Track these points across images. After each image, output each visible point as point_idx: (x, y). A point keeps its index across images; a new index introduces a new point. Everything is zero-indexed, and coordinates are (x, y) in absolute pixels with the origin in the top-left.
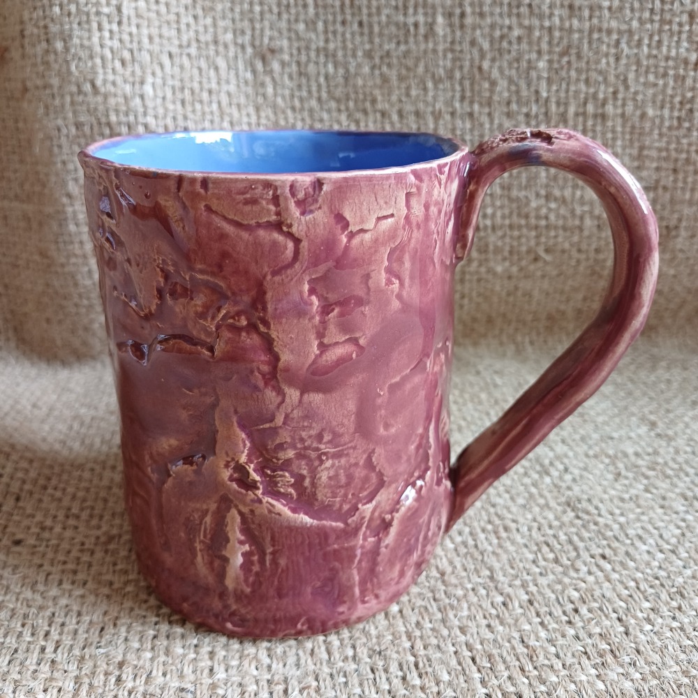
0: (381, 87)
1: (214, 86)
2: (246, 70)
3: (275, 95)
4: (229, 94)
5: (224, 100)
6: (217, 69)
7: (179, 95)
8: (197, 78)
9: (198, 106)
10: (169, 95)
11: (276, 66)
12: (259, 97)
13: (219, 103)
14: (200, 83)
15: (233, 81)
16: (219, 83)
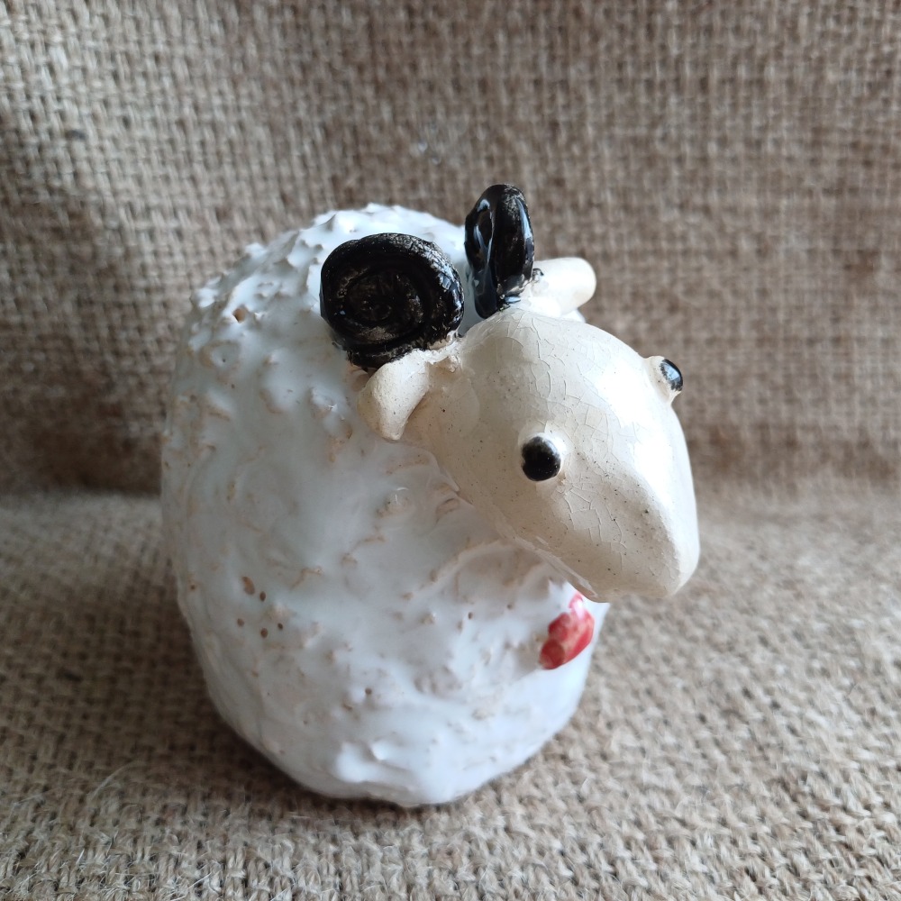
0: (426, 45)
1: (161, 47)
2: (211, 21)
3: (261, 60)
4: (188, 62)
5: (181, 70)
6: (164, 19)
7: (109, 66)
8: (133, 36)
9: (141, 83)
10: (92, 65)
11: (259, 14)
12: (235, 65)
13: (173, 76)
14: (140, 43)
15: (192, 40)
16: (169, 43)
